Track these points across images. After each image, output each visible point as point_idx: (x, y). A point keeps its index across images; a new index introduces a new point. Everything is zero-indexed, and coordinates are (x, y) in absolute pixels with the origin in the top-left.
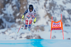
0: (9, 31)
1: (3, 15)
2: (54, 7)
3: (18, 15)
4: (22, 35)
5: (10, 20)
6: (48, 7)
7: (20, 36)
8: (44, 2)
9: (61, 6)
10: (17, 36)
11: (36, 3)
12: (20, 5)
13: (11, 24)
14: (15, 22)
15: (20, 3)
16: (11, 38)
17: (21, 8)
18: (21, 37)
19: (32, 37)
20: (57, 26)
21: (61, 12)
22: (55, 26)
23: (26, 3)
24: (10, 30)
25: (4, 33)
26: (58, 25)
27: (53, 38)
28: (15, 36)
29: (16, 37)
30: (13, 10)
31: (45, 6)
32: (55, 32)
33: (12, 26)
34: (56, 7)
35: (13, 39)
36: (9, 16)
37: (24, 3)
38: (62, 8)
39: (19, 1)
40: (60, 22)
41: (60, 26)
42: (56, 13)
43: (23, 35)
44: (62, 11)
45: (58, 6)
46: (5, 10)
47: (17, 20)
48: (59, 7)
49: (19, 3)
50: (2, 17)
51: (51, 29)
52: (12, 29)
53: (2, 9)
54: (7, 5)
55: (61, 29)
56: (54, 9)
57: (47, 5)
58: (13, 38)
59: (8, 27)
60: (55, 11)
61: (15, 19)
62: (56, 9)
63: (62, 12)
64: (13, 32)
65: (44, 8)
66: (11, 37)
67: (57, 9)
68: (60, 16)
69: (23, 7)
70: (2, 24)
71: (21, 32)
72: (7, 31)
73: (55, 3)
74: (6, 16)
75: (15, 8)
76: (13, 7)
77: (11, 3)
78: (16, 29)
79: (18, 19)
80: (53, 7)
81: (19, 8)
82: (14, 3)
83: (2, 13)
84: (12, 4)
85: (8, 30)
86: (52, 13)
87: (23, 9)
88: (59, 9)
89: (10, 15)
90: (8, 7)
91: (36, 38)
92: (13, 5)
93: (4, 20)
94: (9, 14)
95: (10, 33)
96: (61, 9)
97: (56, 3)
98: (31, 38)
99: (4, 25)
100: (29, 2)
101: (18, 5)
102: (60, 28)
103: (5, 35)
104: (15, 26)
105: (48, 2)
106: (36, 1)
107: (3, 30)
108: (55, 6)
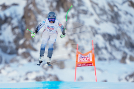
0: (8, 69)
2: (81, 29)
3: (21, 42)
4: (29, 74)
5: (9, 51)
6: (71, 30)
7: (25, 77)
8: (65, 20)
9: (92, 28)
10: (20, 77)
12: (25, 26)
13: (10, 57)
14: (16, 53)
15: (26, 23)
18: (27, 79)
19: (44, 78)
20: (85, 59)
21: (91, 38)
22: (82, 59)
23: (35, 22)
24: (9, 66)
26: (88, 59)
27: (79, 80)
29: (18, 78)
30: (14, 34)
32: (83, 70)
33: (12, 61)
34: (84, 29)
35: (14, 82)
36: (7, 44)
37: (31, 23)
38: (94, 31)
39: (24, 20)
40: (91, 54)
41: (91, 60)
42: (83, 39)
44: (94, 35)
45: (86, 28)
47: (21, 51)
48: (89, 29)
49: (23, 23)
51: (75, 65)
52: (12, 65)
54: (3, 26)
55: (92, 65)
56: (80, 32)
57: (70, 26)
58: (13, 79)
59: (6, 62)
60: (82, 36)
61: (17, 49)
64: (13, 71)
66: (9, 77)
68: (90, 43)
69: (29, 29)
71: (27, 70)
72: (4, 68)
74: (2, 44)
75: (17, 31)
76: (13, 29)
77: (10, 23)
78: (18, 66)
79: (22, 48)
80: (78, 30)
81: (23, 31)
82: (15, 22)
84: (12, 24)
86: (77, 40)
88: (89, 32)
89: (9, 42)
90: (5, 29)
91: (51, 80)
92: (14, 26)
94: (7, 40)
95: (9, 72)
96: (92, 33)
97: (83, 22)
98: (43, 80)
100: (40, 21)
101: (22, 26)
102: (91, 63)
104: (17, 61)
105: (71, 20)
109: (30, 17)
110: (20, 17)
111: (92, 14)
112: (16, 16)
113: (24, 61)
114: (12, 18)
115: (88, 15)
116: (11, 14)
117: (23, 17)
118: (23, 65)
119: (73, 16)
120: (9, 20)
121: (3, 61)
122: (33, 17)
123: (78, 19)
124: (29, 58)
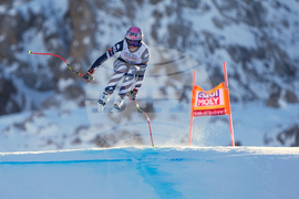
0: (39, 121)
1: (14, 67)
2: (185, 38)
3: (64, 66)
4: (82, 132)
5: (38, 84)
6: (166, 40)
7: (74, 138)
8: (152, 21)
9: (208, 35)
10: (65, 137)
11: (125, 25)
12: (71, 34)
13: (41, 97)
14: (55, 89)
15: (72, 26)
16: (45, 142)
17: (76, 44)
18: (78, 141)
21: (206, 56)
23: (92, 26)
24: (42, 115)
25: (20, 126)
28: (57, 137)
29: (59, 140)
30: (50, 48)
31: (154, 35)
33: (46, 105)
34: (191, 38)
36: (35, 70)
37: (84, 27)
38: (211, 41)
39: (69, 20)
43: (85, 134)
44: (212, 51)
45: (196, 35)
46: (21, 50)
47: (63, 84)
48: (202, 38)
49: (67, 27)
50: (11, 73)
52: (46, 112)
53: (13, 47)
54: (27, 35)
56: (184, 44)
57: (162, 32)
58: (50, 142)
59: (34, 108)
60: (188, 53)
61: (56, 80)
62: (191, 44)
63: (210, 56)
64: (50, 125)
65: (151, 41)
66: (43, 139)
67: (195, 44)
69: (80, 40)
70: (13, 97)
71: (77, 124)
72: (30, 120)
73: (186, 24)
74: (24, 71)
75: (55, 43)
76: (47, 39)
77: (40, 28)
78: (59, 115)
79: (66, 78)
80: (180, 40)
81: (68, 43)
82: (51, 25)
83: (12, 60)
84: (46, 30)
85: (36, 119)
87: (82, 47)
88: (202, 44)
89: (40, 66)
90: (30, 39)
92: (49, 33)
93: (19, 83)
94: (34, 61)
95: (41, 128)
96: (207, 45)
97: (191, 23)
99: (18, 99)
100: (103, 22)
101: (66, 33)
103: (23, 133)
104: (57, 104)
105: (165, 21)
106: (125, 19)
107: (18, 118)
108: (188, 34)
109: (81, 15)
110: (61, 15)
111: (207, 8)
112: (53, 13)
113: (71, 105)
114: (44, 18)
115: (199, 10)
116: (43, 8)
117: (67, 15)
118: (69, 112)
119: (169, 11)
120: (39, 20)
121: (28, 105)
122: (87, 15)
123: (179, 17)
124: (81, 98)
